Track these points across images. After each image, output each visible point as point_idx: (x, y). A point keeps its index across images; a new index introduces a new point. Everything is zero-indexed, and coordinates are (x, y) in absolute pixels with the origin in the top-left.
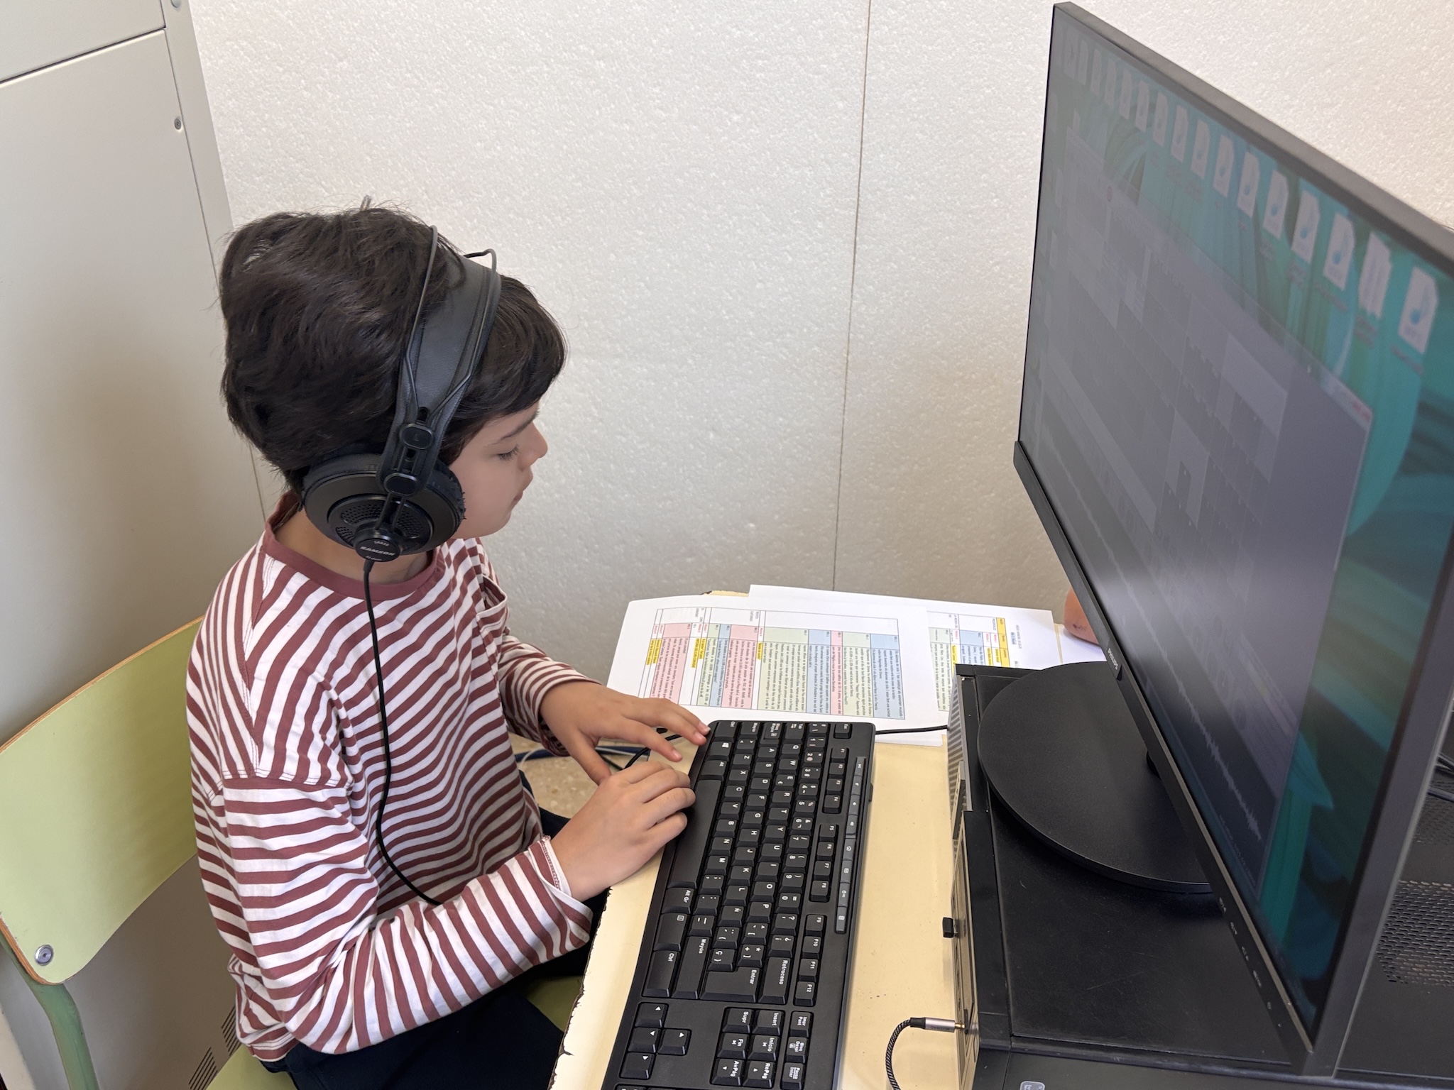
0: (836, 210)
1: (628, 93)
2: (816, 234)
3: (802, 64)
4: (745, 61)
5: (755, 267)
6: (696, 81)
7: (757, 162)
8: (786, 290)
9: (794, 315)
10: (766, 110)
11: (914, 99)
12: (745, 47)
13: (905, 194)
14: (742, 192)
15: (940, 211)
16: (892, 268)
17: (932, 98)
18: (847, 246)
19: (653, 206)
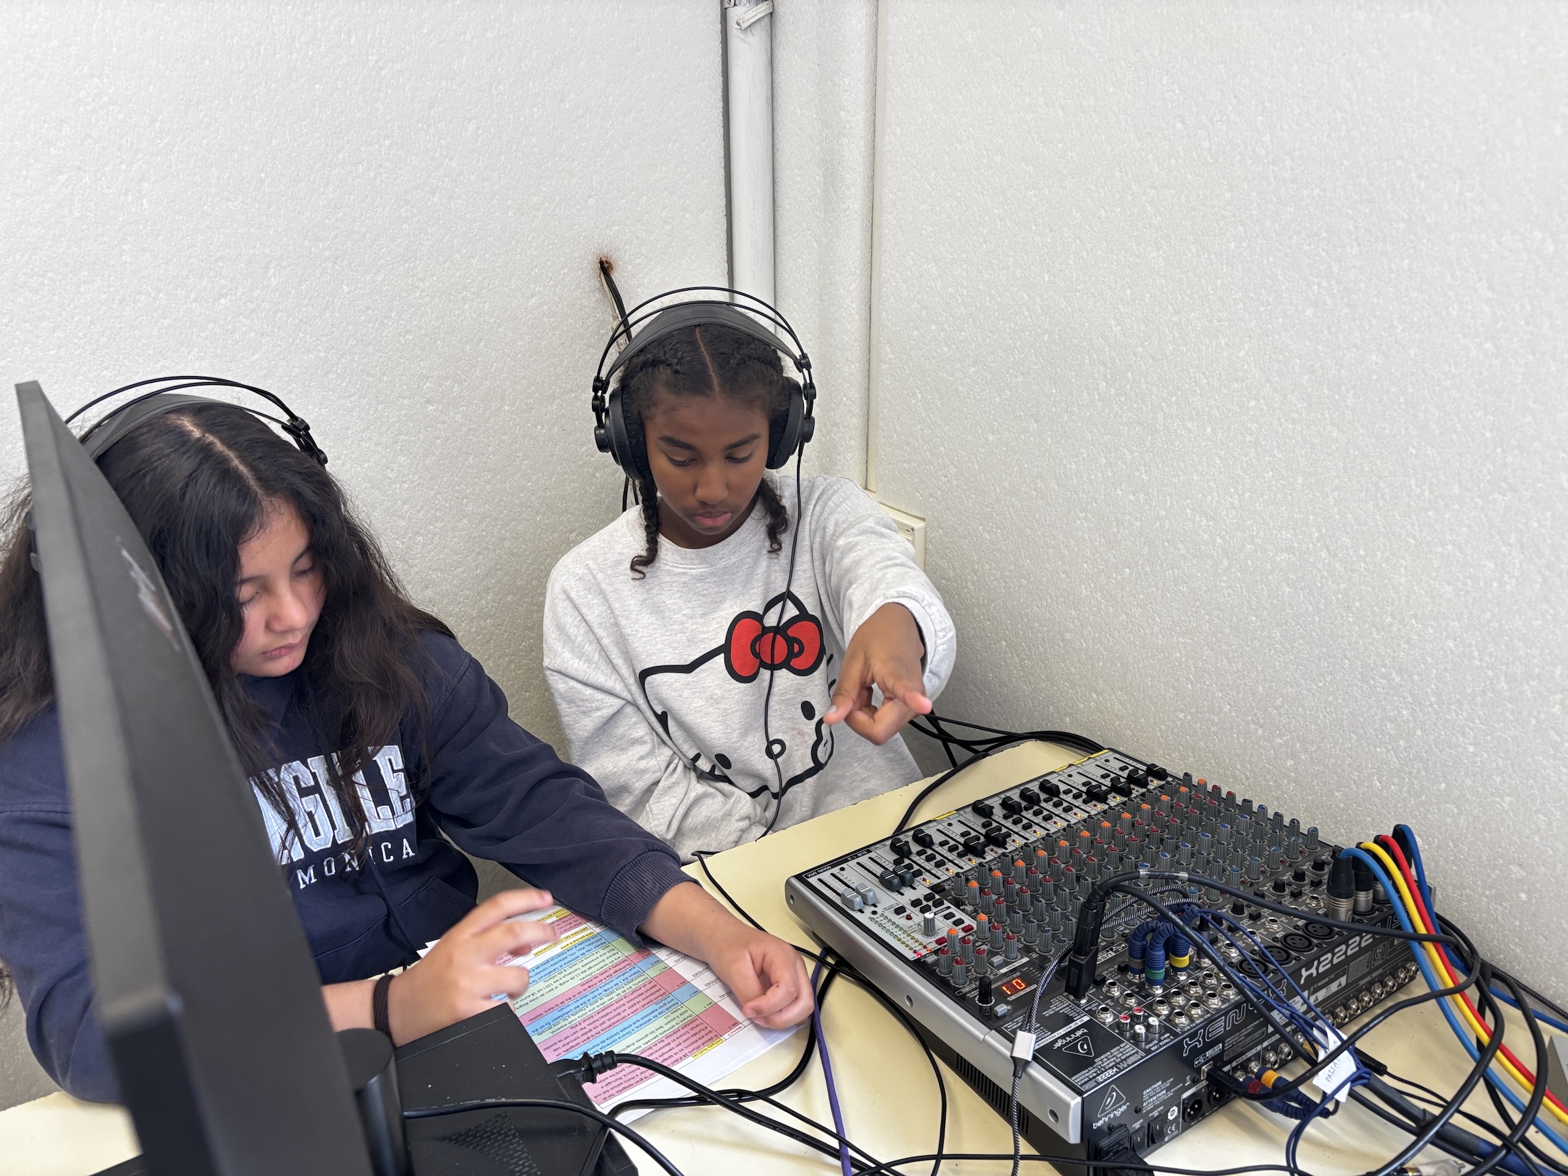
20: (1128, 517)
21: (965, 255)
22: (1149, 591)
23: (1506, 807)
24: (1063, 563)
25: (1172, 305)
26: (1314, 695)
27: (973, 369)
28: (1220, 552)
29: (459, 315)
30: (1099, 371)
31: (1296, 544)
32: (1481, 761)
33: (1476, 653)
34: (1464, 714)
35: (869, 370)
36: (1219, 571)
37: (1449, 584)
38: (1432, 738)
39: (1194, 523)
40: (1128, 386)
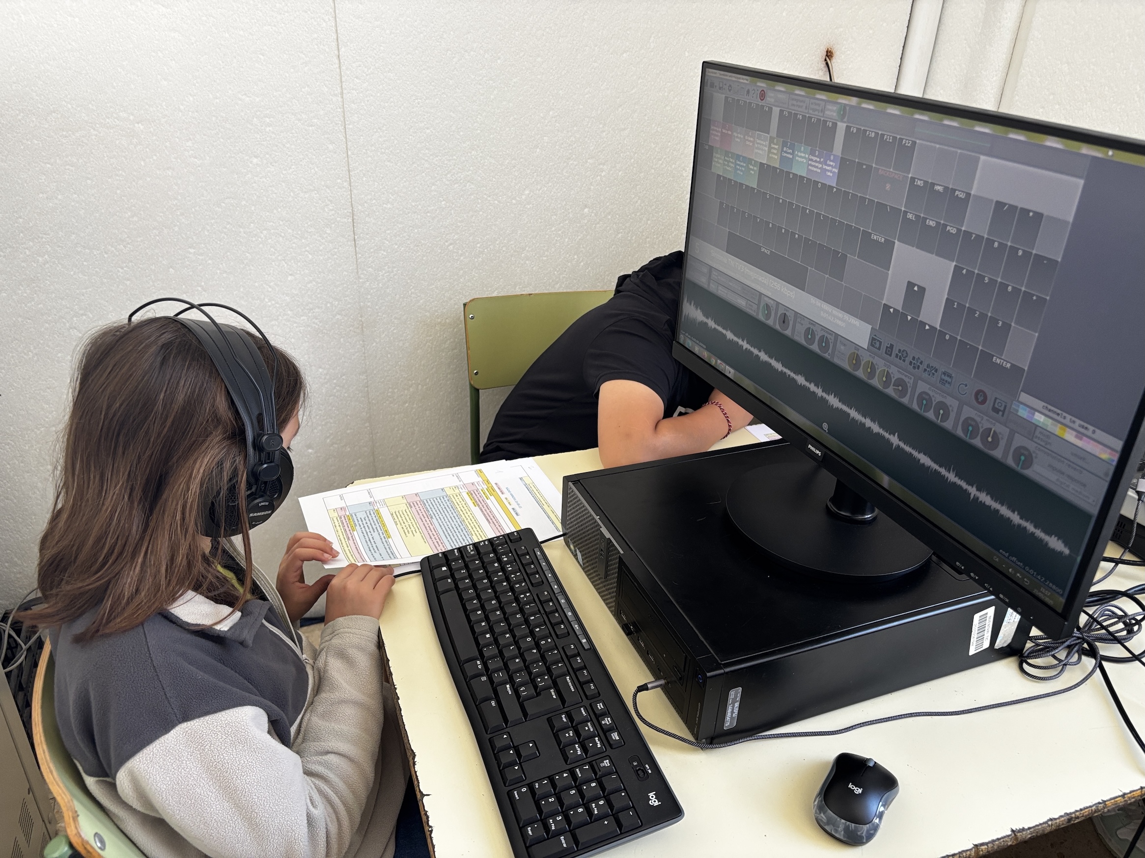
0: (338, 219)
1: (166, 147)
2: (327, 237)
3: (299, 120)
4: (255, 119)
5: (286, 265)
6: (219, 136)
7: (276, 191)
8: (311, 278)
9: (319, 296)
10: (277, 154)
11: (380, 139)
12: (255, 109)
13: (383, 204)
14: (268, 213)
15: (409, 213)
16: (382, 254)
17: (392, 138)
18: (349, 243)
19: (200, 230)
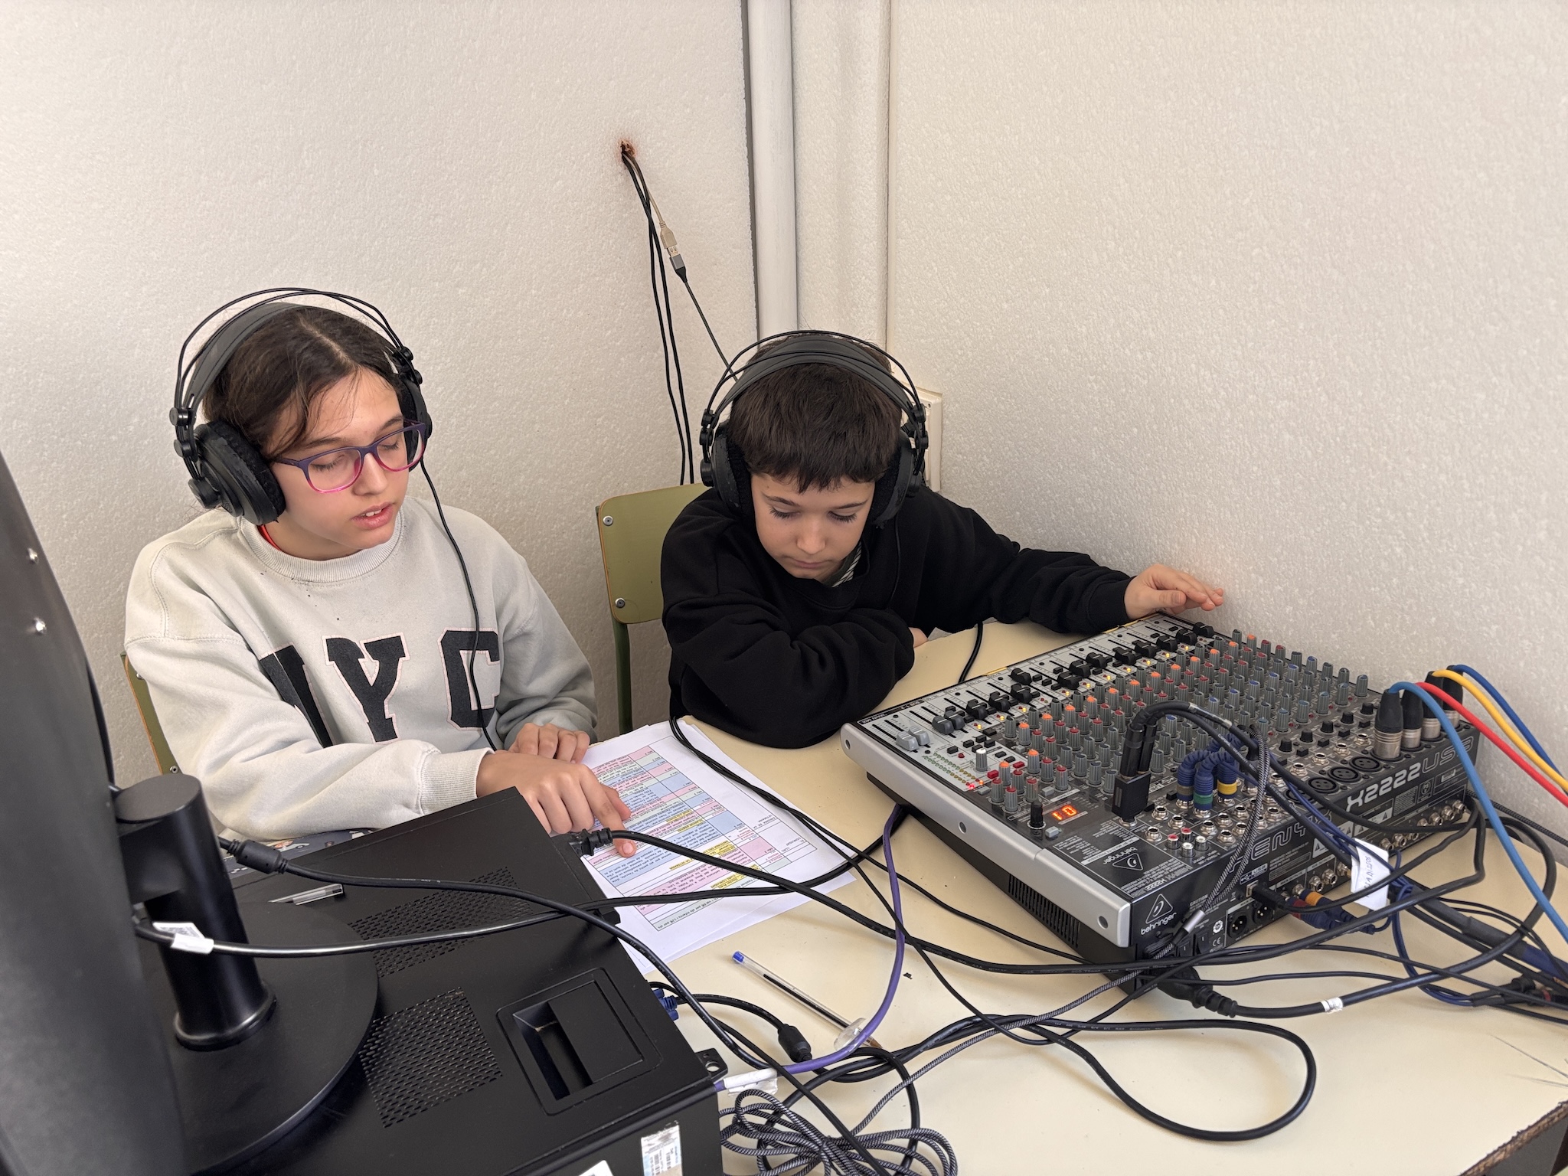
20: (1136, 376)
21: (978, 123)
22: (1156, 449)
23: (1493, 635)
24: (1075, 427)
25: (1179, 157)
26: (1312, 539)
27: (988, 238)
28: (1223, 404)
29: (486, 199)
30: (1107, 231)
31: (1296, 392)
32: (1470, 592)
33: (1466, 486)
34: (1455, 546)
35: (887, 248)
36: (1223, 424)
37: (1442, 418)
38: (1424, 572)
39: (1198, 379)
40: (1136, 245)
